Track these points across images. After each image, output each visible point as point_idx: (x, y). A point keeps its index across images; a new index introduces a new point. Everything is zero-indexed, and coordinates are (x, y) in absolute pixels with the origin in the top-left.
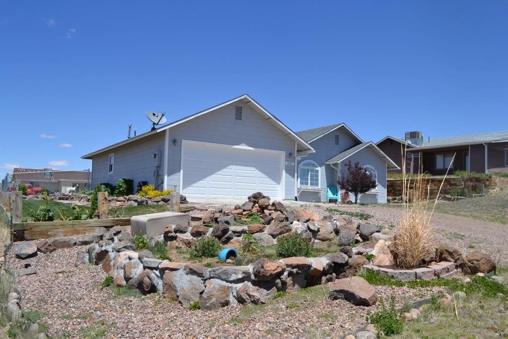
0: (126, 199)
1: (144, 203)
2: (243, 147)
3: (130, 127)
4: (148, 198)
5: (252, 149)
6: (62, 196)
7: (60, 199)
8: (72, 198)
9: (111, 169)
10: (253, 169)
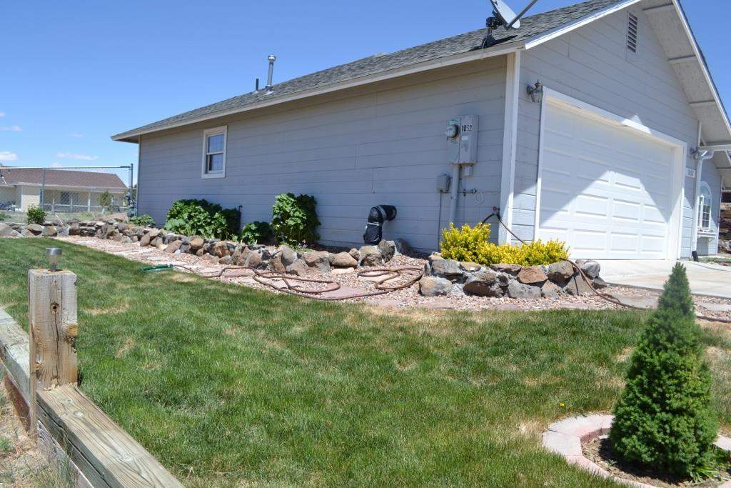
0: (357, 260)
1: (495, 288)
2: (634, 124)
3: (272, 63)
4: (508, 271)
5: (646, 130)
6: (77, 226)
7: (72, 233)
8: (112, 234)
9: (209, 167)
10: (636, 182)
